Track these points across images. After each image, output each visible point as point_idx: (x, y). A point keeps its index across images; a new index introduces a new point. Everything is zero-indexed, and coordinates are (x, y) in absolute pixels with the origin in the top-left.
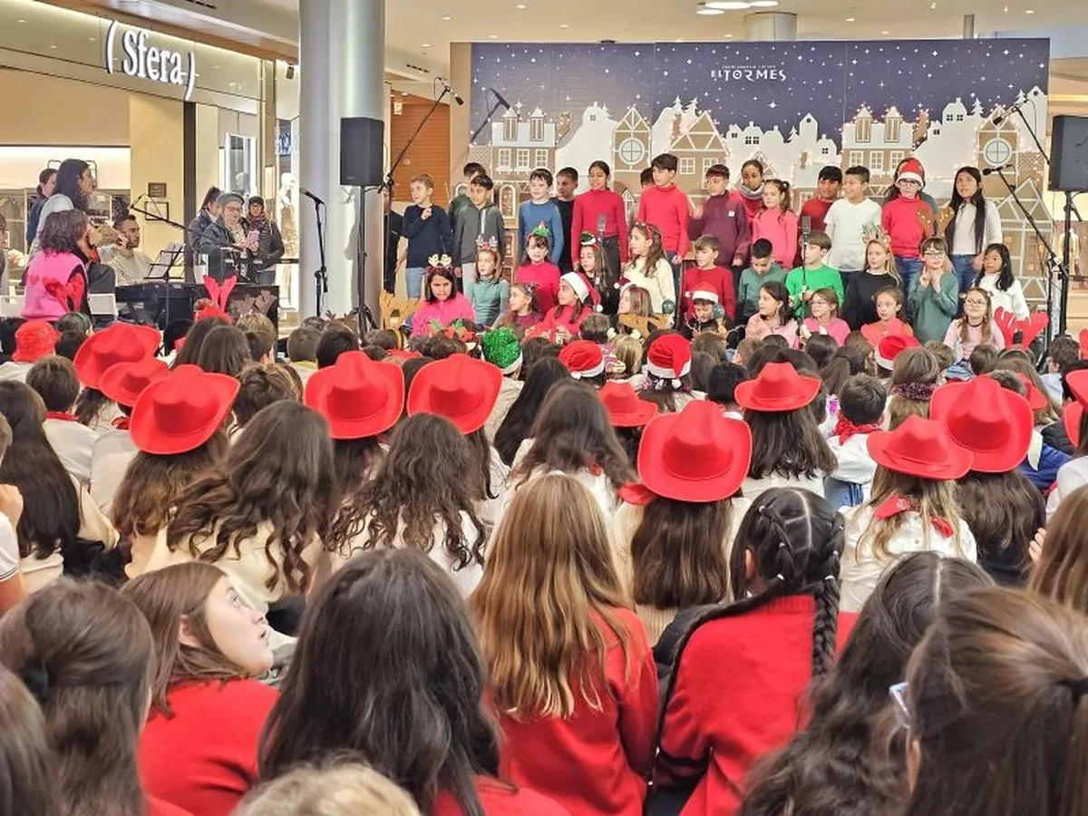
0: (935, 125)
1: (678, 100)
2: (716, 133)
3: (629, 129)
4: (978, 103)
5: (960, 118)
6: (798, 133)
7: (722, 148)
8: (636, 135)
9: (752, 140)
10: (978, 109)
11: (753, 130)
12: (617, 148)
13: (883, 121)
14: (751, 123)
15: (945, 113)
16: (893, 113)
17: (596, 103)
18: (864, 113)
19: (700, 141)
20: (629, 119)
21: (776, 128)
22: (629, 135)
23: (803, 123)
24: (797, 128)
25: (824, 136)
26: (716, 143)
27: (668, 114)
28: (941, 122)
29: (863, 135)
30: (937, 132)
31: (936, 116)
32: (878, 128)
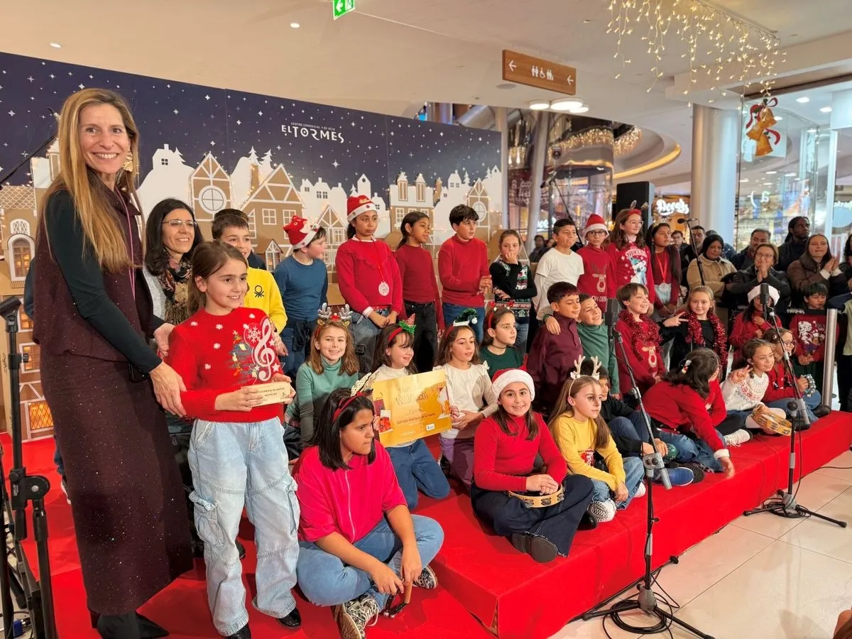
0: (444, 190)
1: (253, 151)
2: (291, 186)
3: (208, 177)
4: (467, 175)
5: (458, 185)
6: (357, 191)
7: (298, 201)
8: (215, 183)
9: (322, 194)
10: (467, 180)
11: (322, 186)
12: (196, 196)
13: (414, 184)
14: (320, 179)
15: (450, 181)
16: (420, 178)
17: (166, 146)
18: (403, 177)
19: (280, 193)
20: (207, 165)
21: (340, 184)
22: (208, 183)
23: (360, 182)
24: (356, 186)
25: (376, 194)
26: (293, 197)
27: (245, 165)
28: (447, 187)
29: (403, 195)
30: (445, 195)
31: (445, 184)
32: (412, 190)
